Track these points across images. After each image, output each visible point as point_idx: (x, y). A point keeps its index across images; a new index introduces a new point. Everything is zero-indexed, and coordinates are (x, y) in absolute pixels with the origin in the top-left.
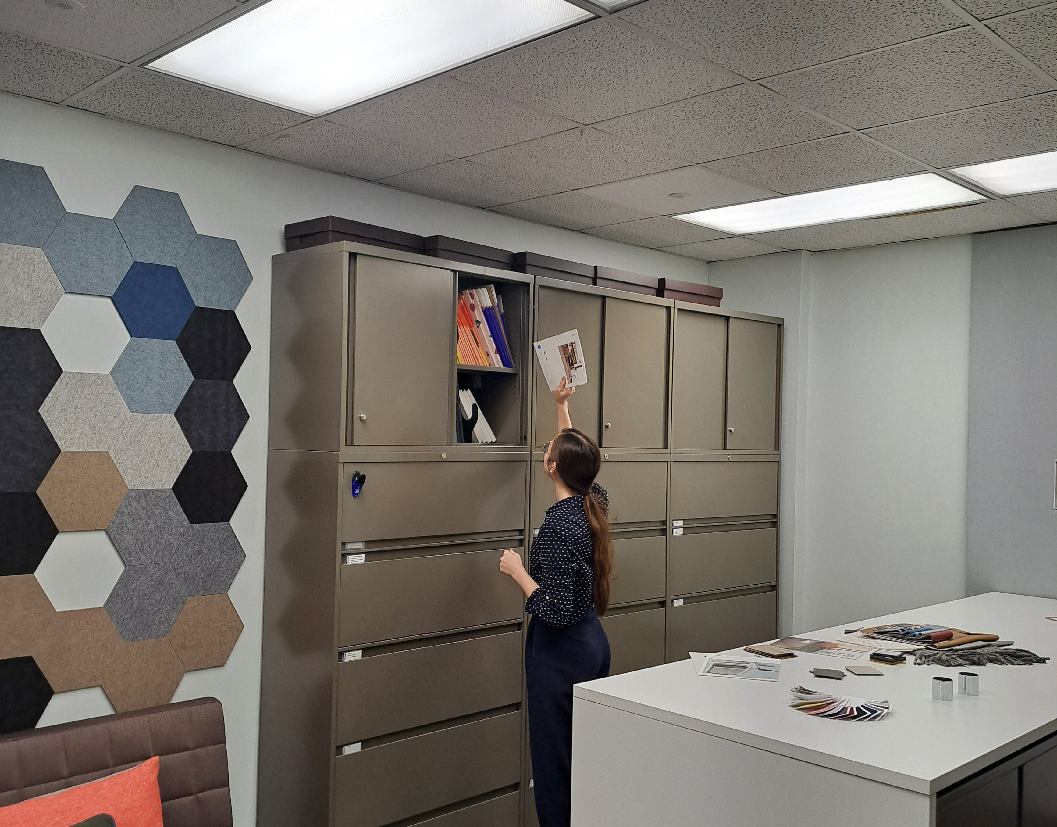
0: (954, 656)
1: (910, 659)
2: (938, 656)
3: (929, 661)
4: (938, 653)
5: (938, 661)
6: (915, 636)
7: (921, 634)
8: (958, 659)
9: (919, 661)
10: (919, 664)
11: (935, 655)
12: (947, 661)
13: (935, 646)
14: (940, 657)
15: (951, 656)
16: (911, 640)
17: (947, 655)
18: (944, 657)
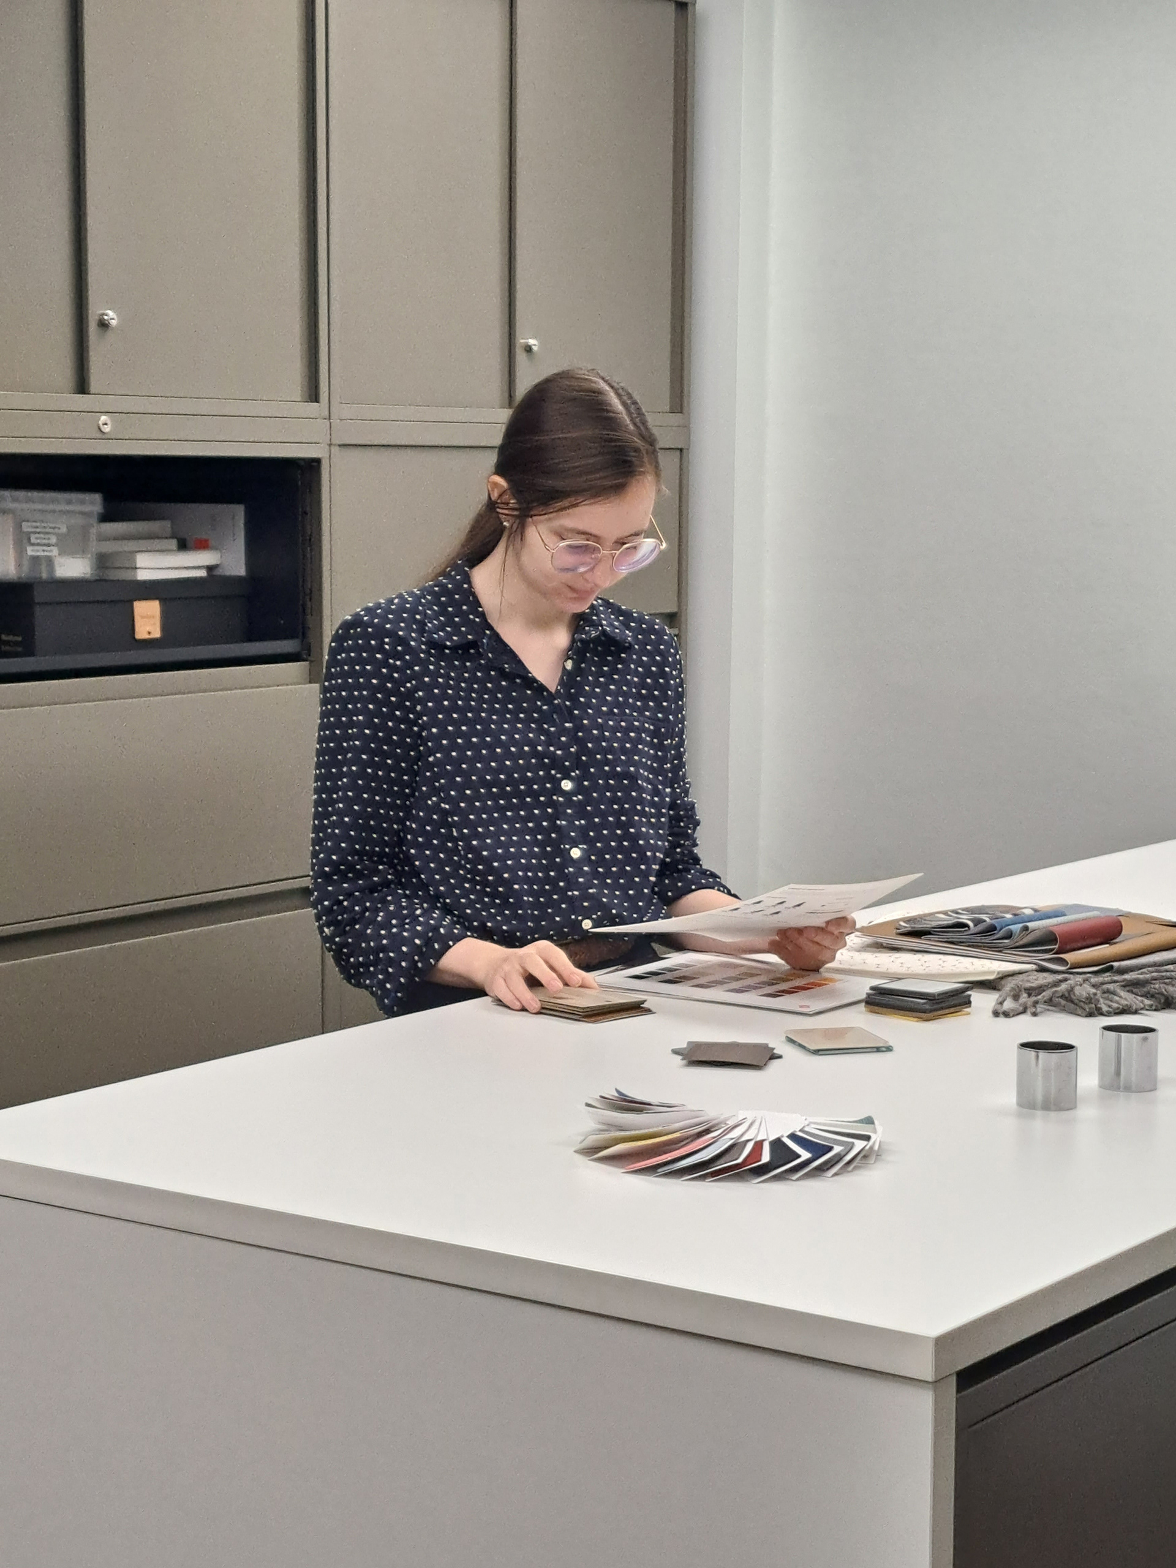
0: (1111, 987)
1: (983, 1001)
2: (1064, 987)
3: (1036, 1003)
4: (1066, 980)
5: (1063, 1002)
6: (1009, 935)
7: (1026, 928)
8: (1122, 993)
9: (1009, 1004)
10: (1006, 1015)
11: (1057, 984)
12: (1089, 1000)
13: (1063, 962)
14: (1071, 990)
15: (1105, 987)
16: (999, 949)
17: (1094, 986)
18: (1084, 991)
